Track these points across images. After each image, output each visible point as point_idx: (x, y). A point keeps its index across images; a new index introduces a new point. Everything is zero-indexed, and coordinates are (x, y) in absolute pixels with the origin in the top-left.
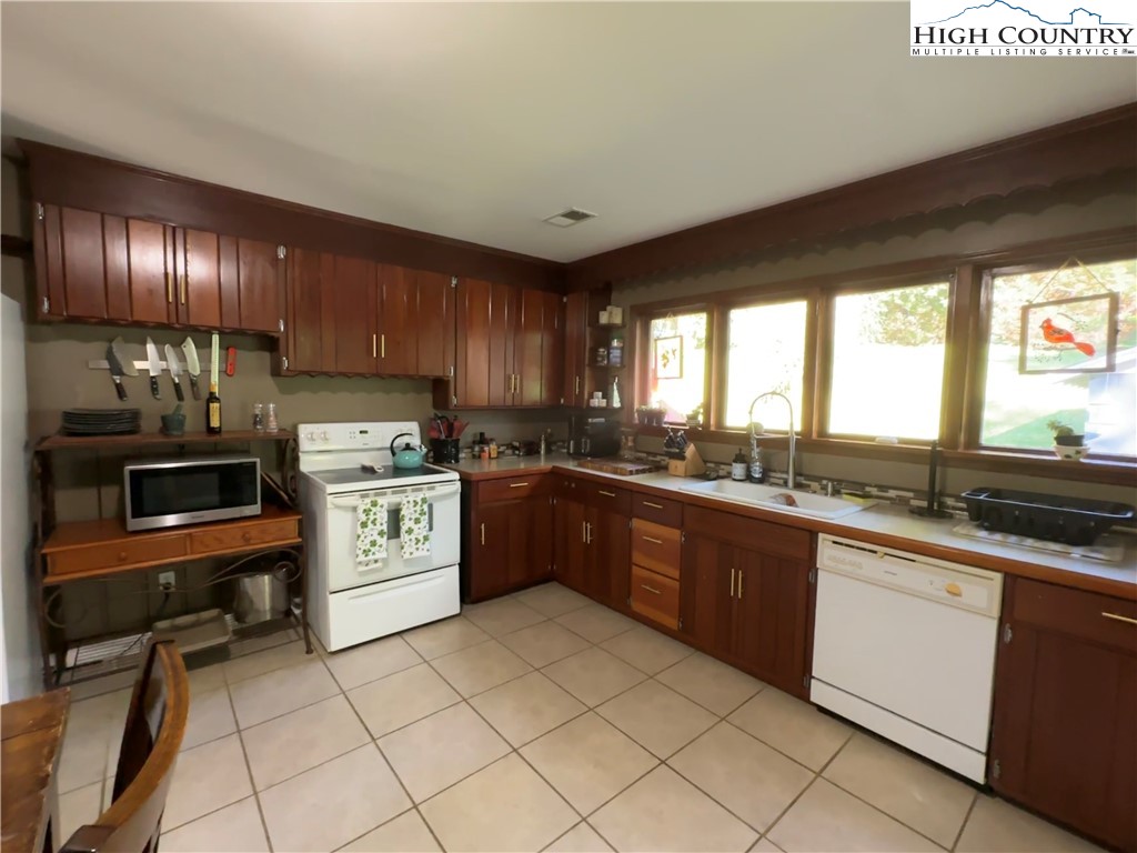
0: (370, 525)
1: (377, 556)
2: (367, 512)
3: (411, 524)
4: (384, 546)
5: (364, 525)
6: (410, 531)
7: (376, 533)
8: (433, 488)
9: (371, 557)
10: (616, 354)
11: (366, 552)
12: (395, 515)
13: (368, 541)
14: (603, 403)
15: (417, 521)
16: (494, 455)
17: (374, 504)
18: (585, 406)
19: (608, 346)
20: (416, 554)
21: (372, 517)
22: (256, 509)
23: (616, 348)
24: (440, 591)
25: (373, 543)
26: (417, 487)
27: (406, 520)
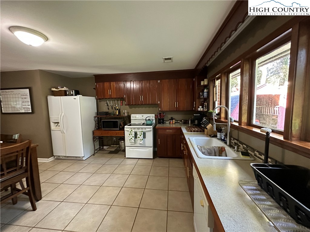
0: (131, 135)
1: (132, 141)
2: (130, 132)
3: (139, 136)
4: (134, 139)
5: (130, 134)
6: (139, 137)
7: (132, 136)
8: (145, 129)
9: (131, 141)
10: (205, 94)
11: (130, 140)
12: (136, 134)
13: (130, 138)
14: (202, 109)
15: (140, 136)
16: (174, 123)
17: (132, 131)
18: (196, 111)
19: (203, 92)
20: (140, 143)
21: (131, 133)
22: (118, 129)
23: (206, 92)
24: (148, 152)
25: (131, 138)
26: (142, 128)
27: (138, 135)
